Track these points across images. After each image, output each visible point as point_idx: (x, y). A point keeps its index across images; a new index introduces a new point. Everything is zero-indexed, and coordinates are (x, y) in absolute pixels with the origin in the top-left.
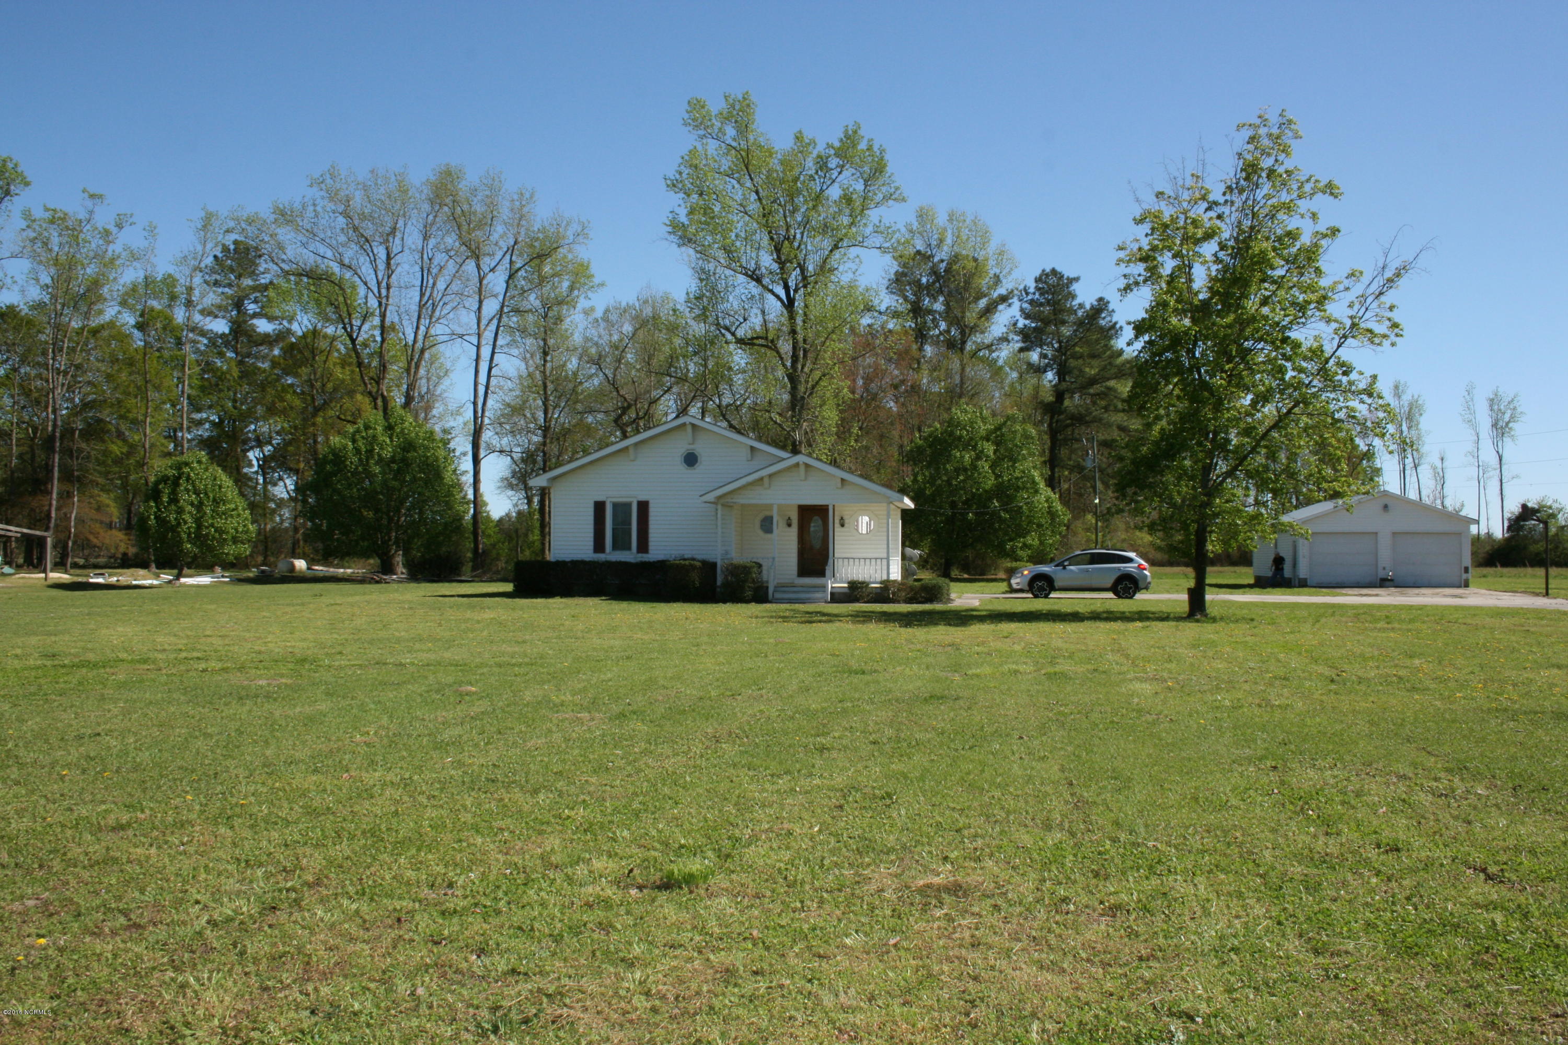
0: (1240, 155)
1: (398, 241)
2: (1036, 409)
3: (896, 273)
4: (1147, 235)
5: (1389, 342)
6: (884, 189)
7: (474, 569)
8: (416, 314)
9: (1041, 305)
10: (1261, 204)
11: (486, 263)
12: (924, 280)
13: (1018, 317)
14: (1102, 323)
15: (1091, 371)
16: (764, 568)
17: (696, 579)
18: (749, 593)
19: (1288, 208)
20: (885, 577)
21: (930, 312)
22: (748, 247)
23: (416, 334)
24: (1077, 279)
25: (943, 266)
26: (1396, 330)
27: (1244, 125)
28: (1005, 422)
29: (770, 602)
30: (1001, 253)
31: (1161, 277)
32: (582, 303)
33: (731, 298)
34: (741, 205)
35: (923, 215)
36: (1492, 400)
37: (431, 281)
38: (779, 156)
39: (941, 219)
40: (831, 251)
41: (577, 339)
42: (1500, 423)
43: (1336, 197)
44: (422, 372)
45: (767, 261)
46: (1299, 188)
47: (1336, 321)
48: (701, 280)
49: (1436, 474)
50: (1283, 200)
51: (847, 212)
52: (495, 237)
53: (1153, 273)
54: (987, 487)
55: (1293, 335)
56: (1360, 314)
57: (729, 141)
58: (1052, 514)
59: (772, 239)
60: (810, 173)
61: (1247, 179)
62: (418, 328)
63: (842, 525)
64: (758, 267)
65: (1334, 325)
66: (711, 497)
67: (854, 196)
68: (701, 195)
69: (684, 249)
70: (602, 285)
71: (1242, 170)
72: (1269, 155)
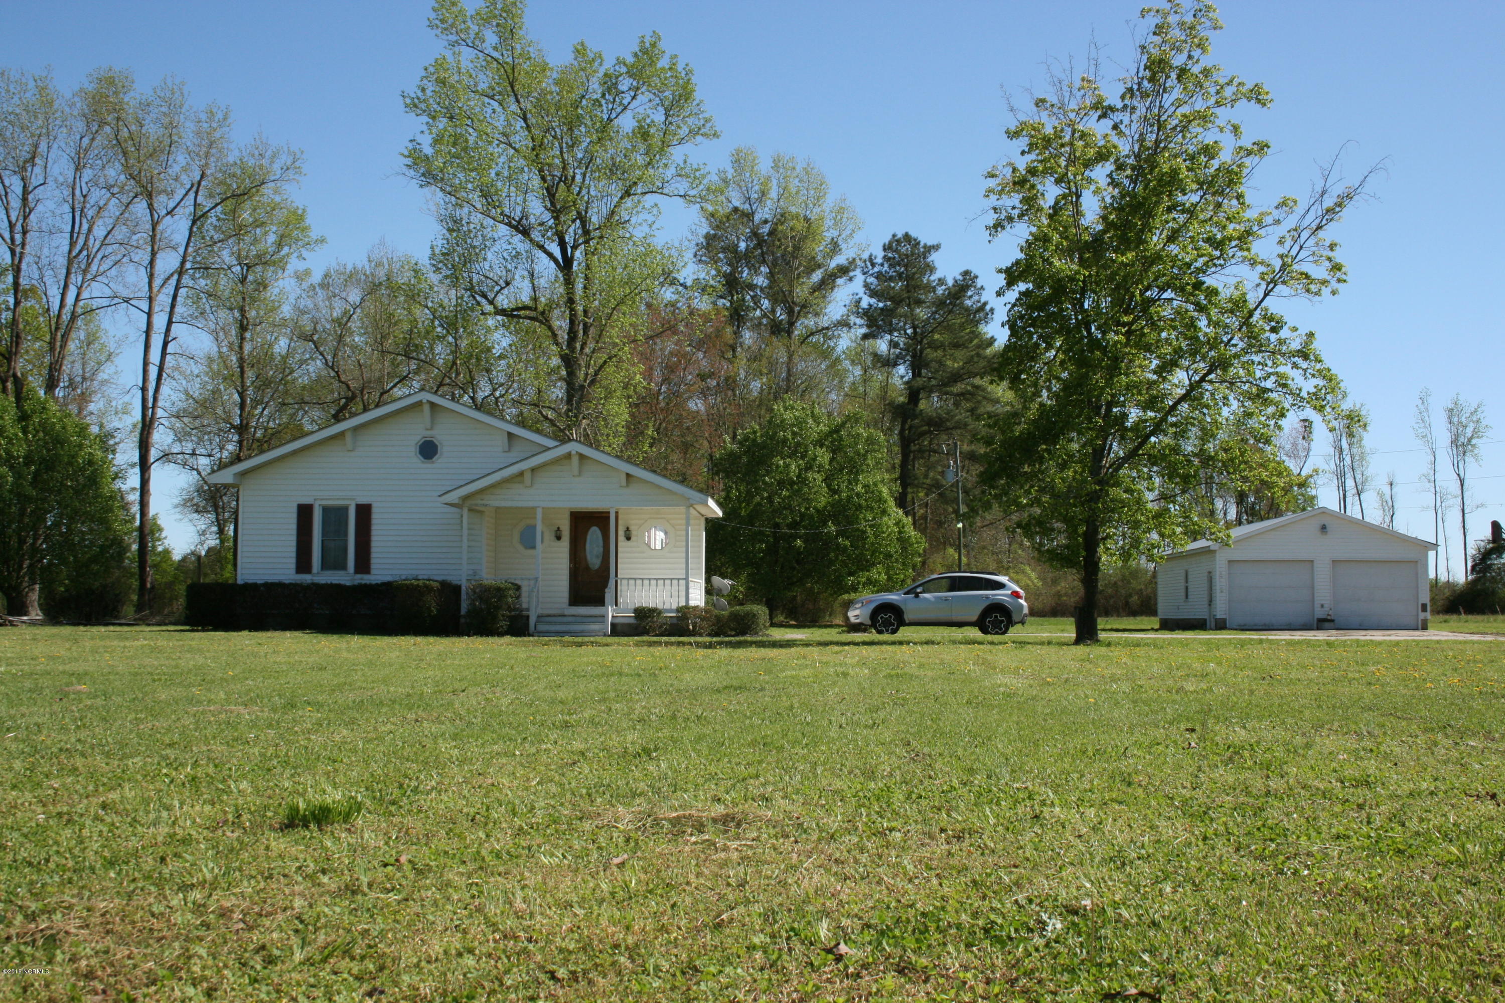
0: (1143, 47)
1: (38, 170)
2: (883, 413)
3: (707, 236)
4: (1023, 153)
5: (1329, 289)
6: (690, 121)
7: (140, 607)
8: (64, 271)
9: (891, 279)
10: (1170, 112)
11: (162, 203)
12: (743, 245)
13: (861, 294)
14: (968, 303)
15: (953, 365)
16: (524, 589)
17: (432, 604)
18: (504, 624)
19: (1204, 118)
20: (683, 603)
21: (752, 287)
22: (512, 189)
23: (63, 295)
24: (936, 247)
25: (766, 229)
26: (1338, 274)
27: (1150, 10)
28: (843, 424)
29: (530, 635)
30: (841, 210)
31: (1040, 209)
32: (294, 264)
33: (490, 255)
34: (504, 134)
35: (740, 161)
36: (1451, 411)
37: (85, 226)
38: (555, 75)
39: (764, 166)
40: (622, 198)
41: (286, 310)
42: (1462, 439)
43: (1264, 105)
44: (72, 346)
45: (537, 209)
46: (1218, 93)
47: (1261, 263)
48: (450, 230)
49: (1383, 502)
50: (1197, 109)
51: (642, 148)
52: (176, 169)
53: (1030, 203)
54: (820, 506)
55: (1209, 281)
56: (1294, 252)
57: (490, 50)
58: (903, 541)
59: (543, 179)
60: (595, 97)
61: (1152, 80)
62: (66, 286)
63: (628, 538)
64: (524, 216)
65: (1260, 269)
66: (454, 497)
67: (652, 131)
68: (451, 118)
69: (426, 190)
70: (322, 241)
71: (1146, 68)
72: (1179, 50)
